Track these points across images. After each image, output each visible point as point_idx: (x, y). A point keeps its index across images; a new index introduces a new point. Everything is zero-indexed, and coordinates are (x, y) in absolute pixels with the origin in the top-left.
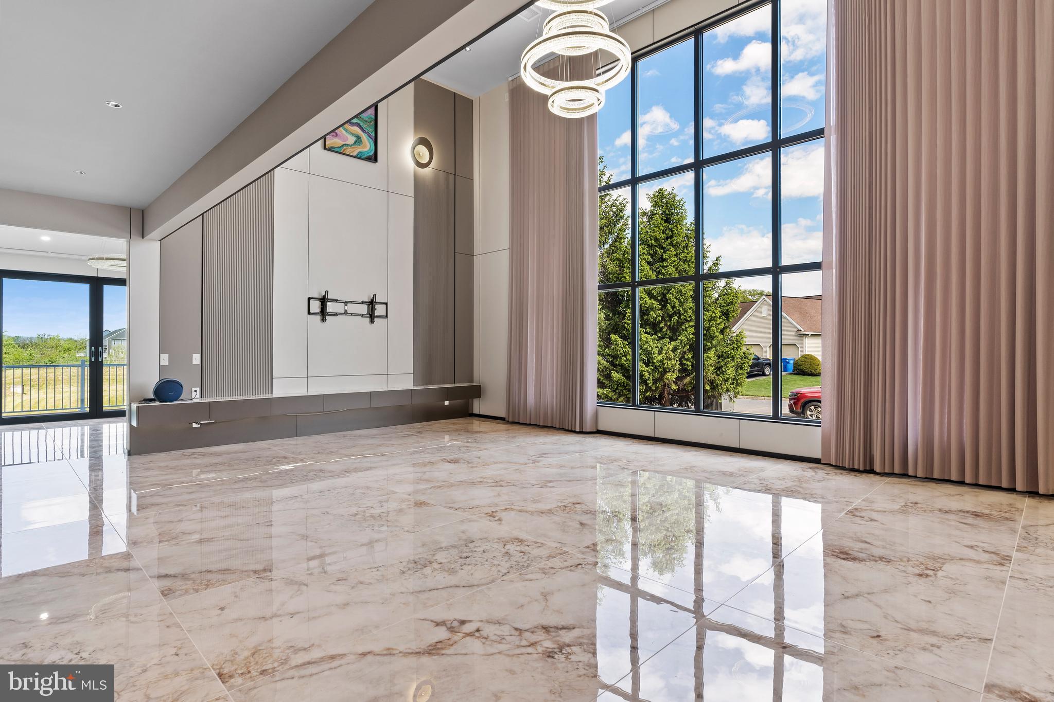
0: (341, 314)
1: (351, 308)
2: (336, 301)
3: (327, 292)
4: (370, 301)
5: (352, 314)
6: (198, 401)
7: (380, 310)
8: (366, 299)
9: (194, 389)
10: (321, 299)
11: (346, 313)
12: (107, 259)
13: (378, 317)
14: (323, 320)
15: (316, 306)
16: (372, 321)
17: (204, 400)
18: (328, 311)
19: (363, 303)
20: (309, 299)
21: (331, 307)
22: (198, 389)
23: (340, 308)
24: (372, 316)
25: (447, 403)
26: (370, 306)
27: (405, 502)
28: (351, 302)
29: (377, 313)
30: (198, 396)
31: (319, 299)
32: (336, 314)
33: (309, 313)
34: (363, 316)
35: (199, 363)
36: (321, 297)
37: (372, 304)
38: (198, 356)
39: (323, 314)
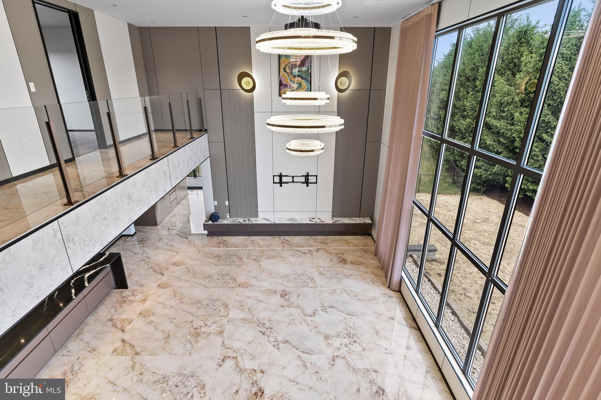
0: (290, 182)
1: (296, 179)
2: (288, 176)
3: (282, 172)
5: (296, 182)
7: (312, 179)
8: (305, 174)
9: (227, 214)
11: (293, 182)
13: (311, 183)
14: (281, 186)
15: (277, 179)
16: (308, 186)
18: (283, 181)
19: (302, 176)
20: (274, 176)
21: (284, 179)
22: (229, 215)
23: (290, 179)
24: (307, 183)
26: (307, 178)
28: (296, 176)
29: (309, 181)
30: (229, 217)
31: (279, 176)
32: (288, 183)
33: (274, 183)
35: (228, 204)
36: (280, 175)
37: (307, 176)
38: (228, 202)
39: (281, 183)
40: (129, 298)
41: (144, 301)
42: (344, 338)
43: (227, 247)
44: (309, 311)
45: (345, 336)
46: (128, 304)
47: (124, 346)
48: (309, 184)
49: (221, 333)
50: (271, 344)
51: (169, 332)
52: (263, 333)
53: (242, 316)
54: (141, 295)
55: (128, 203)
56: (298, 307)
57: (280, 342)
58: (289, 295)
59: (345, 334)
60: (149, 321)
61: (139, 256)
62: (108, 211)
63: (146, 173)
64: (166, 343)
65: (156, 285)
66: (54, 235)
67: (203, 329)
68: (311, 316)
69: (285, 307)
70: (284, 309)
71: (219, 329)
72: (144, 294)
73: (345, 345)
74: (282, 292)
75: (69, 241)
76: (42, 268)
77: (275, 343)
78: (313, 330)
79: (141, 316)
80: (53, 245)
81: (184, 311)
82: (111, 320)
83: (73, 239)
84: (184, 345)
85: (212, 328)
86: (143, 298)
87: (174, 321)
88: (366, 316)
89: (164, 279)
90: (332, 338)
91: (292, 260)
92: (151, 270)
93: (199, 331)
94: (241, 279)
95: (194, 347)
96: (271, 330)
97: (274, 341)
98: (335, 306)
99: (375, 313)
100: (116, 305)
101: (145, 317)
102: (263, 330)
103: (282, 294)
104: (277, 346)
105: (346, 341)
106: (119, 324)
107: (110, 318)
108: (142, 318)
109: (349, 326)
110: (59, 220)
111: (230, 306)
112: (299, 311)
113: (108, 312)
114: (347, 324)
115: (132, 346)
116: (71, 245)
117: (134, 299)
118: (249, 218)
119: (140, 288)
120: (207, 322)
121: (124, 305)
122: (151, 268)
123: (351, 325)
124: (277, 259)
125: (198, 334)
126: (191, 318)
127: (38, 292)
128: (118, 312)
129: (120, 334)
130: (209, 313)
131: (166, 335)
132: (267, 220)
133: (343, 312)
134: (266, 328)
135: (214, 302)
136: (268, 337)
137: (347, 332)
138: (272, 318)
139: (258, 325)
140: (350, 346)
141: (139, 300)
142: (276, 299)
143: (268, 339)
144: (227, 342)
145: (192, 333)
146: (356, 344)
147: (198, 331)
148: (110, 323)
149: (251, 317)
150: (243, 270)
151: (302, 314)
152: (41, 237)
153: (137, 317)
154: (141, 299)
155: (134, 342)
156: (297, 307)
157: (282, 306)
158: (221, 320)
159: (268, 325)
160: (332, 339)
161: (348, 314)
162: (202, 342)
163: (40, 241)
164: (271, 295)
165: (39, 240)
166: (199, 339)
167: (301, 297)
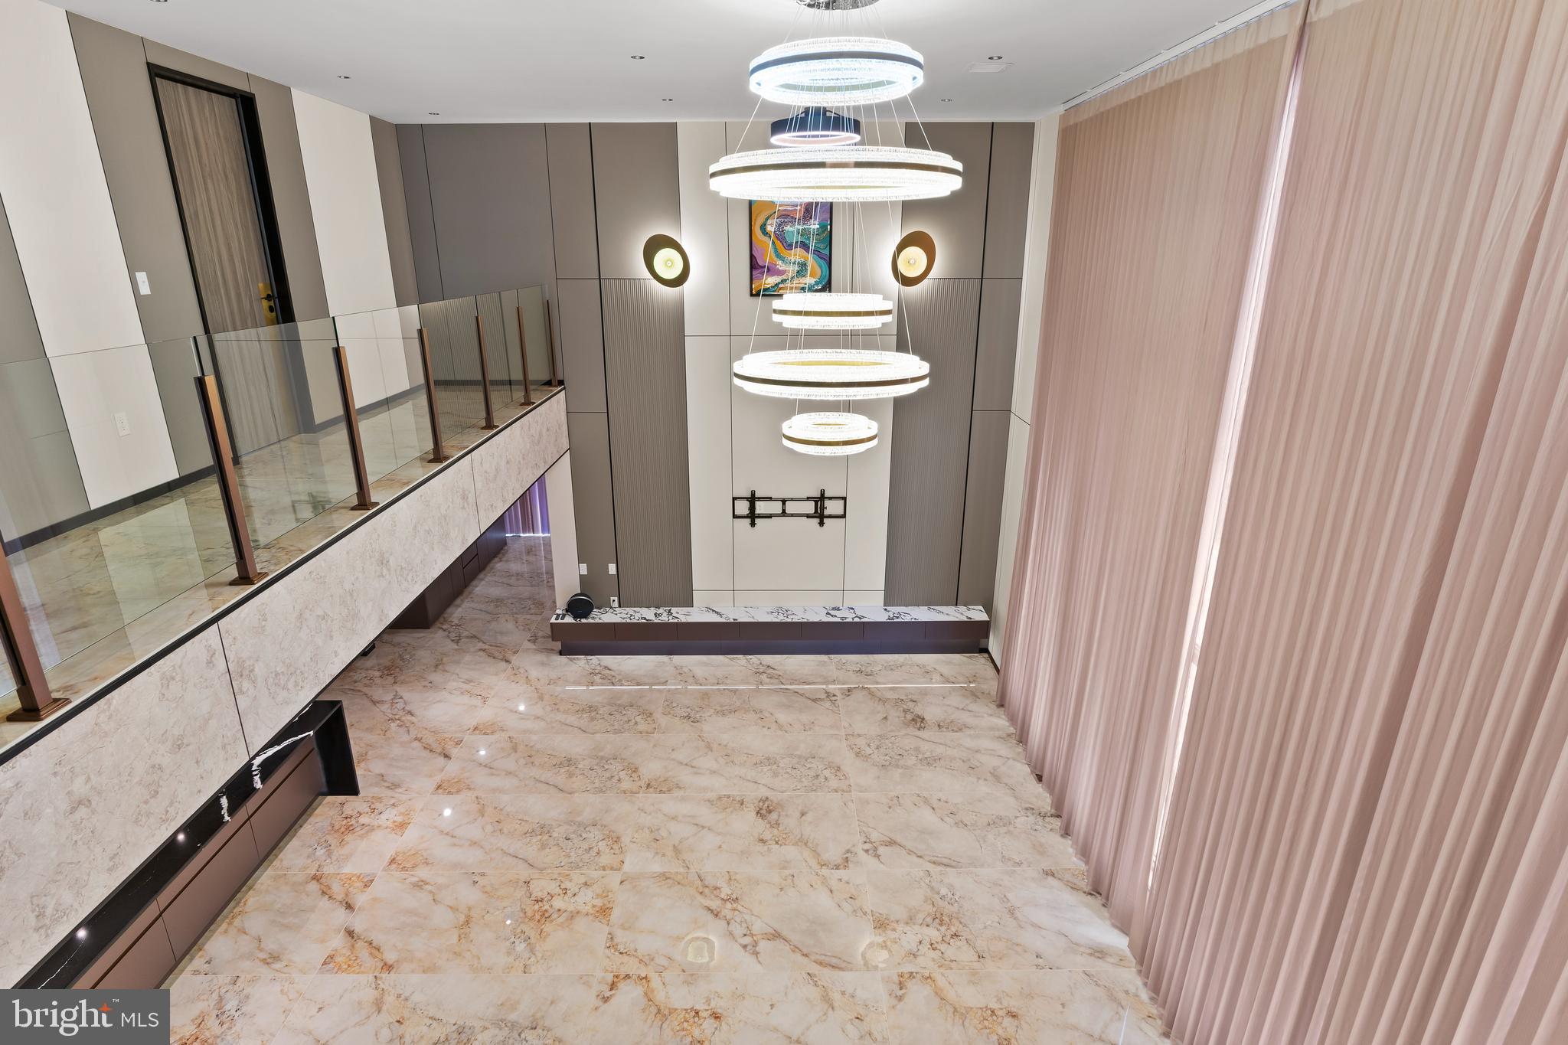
0: (777, 515)
1: (791, 507)
2: (770, 499)
3: (757, 489)
4: (817, 496)
5: (792, 515)
7: (832, 507)
8: (814, 495)
9: (612, 598)
10: (749, 498)
11: (784, 513)
13: (830, 517)
14: (753, 524)
15: (743, 508)
16: (821, 524)
18: (759, 512)
19: (808, 499)
20: (734, 499)
21: (761, 507)
22: (616, 599)
23: (776, 508)
24: (820, 516)
26: (819, 503)
28: (792, 500)
29: (826, 512)
30: (617, 605)
31: (747, 499)
32: (770, 516)
33: (735, 516)
34: (808, 516)
35: (615, 573)
36: (749, 495)
37: (820, 500)
38: (614, 565)
39: (753, 517)
40: (363, 820)
41: (402, 826)
42: (928, 926)
43: (613, 684)
44: (833, 854)
45: (929, 920)
46: (362, 837)
47: (353, 946)
49: (604, 912)
50: (736, 941)
51: (470, 909)
52: (715, 912)
53: (657, 867)
54: (394, 811)
55: (379, 576)
56: (803, 842)
57: (759, 937)
58: (779, 812)
59: (929, 915)
60: (415, 879)
61: (385, 707)
62: (332, 596)
63: (421, 496)
64: (463, 940)
65: (430, 784)
66: (210, 663)
67: (558, 903)
68: (837, 867)
69: (770, 842)
70: (766, 848)
71: (598, 902)
72: (401, 809)
73: (931, 944)
74: (761, 804)
75: (241, 676)
76: (179, 745)
77: (747, 940)
78: (844, 904)
79: (394, 866)
80: (207, 687)
81: (505, 853)
82: (316, 878)
83: (251, 671)
84: (508, 943)
85: (580, 899)
86: (399, 819)
87: (482, 881)
88: (982, 866)
89: (452, 768)
90: (895, 925)
91: (783, 717)
92: (416, 744)
93: (547, 907)
94: (651, 769)
95: (537, 949)
96: (735, 905)
97: (745, 935)
98: (899, 839)
99: (1005, 859)
100: (328, 837)
101: (404, 869)
102: (715, 904)
103: (761, 809)
104: (753, 946)
105: (933, 933)
106: (337, 889)
107: (313, 872)
108: (398, 874)
109: (938, 893)
110: (222, 622)
111: (626, 840)
112: (807, 853)
113: (309, 857)
114: (932, 888)
115: (374, 948)
116: (246, 685)
117: (376, 823)
118: (669, 608)
119: (390, 793)
120: (568, 885)
121: (349, 838)
122: (416, 739)
123: (944, 891)
124: (745, 716)
125: (545, 916)
126: (524, 873)
127: (168, 809)
128: (334, 858)
129: (340, 916)
130: (573, 859)
131: (462, 918)
132: (717, 613)
133: (921, 857)
134: (723, 899)
135: (585, 829)
136: (728, 923)
137: (934, 909)
138: (736, 873)
139: (701, 891)
140: (943, 947)
141: (390, 824)
142: (745, 822)
143: (730, 929)
144: (621, 937)
145: (530, 913)
146: (958, 943)
147: (544, 909)
148: (314, 886)
149: (682, 870)
150: (655, 746)
151: (813, 862)
152: (180, 667)
153: (384, 870)
154: (394, 822)
155: (378, 938)
156: (800, 844)
157: (762, 840)
158: (603, 877)
159: (726, 891)
160: (894, 930)
161: (934, 863)
162: (556, 935)
163: (178, 678)
164: (732, 812)
165: (174, 674)
166: (548, 927)
167: (809, 817)
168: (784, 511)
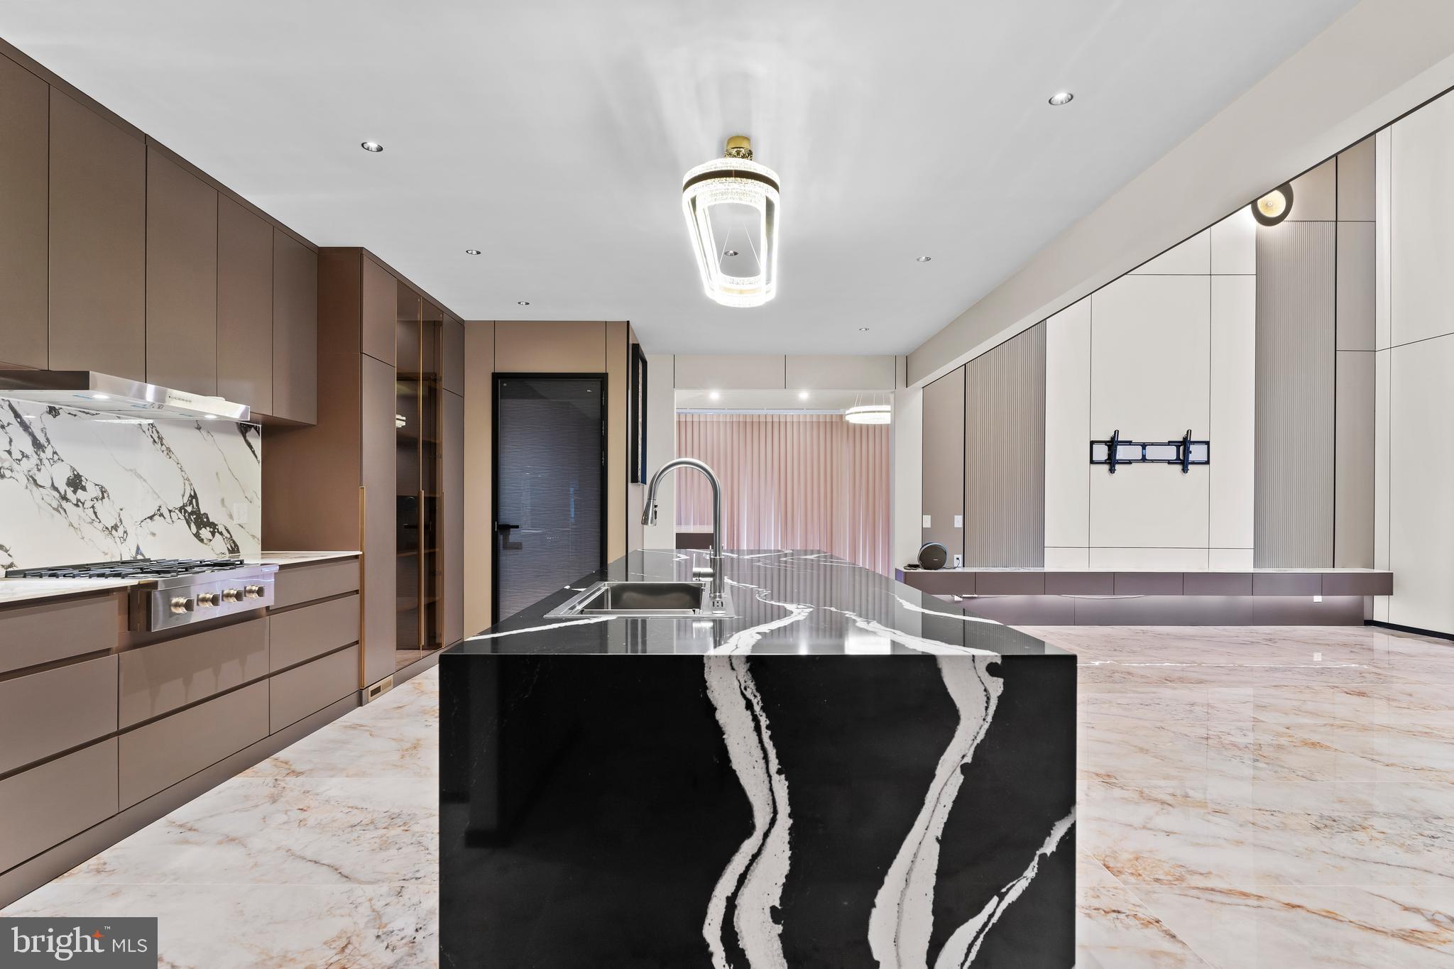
0: (1137, 461)
1: (1151, 453)
2: (1130, 443)
3: (1116, 432)
4: (1181, 440)
5: (1152, 461)
6: (959, 570)
7: (1197, 453)
8: (1175, 439)
9: (956, 556)
10: (1108, 442)
11: (1144, 459)
12: (863, 412)
13: (1193, 463)
14: (1112, 470)
15: (1101, 452)
16: (1185, 470)
17: (967, 570)
18: (1118, 457)
19: (1170, 443)
20: (1092, 443)
21: (1122, 452)
22: (960, 557)
23: (1136, 453)
24: (1184, 463)
25: (1318, 599)
26: (1182, 448)
27: (1284, 737)
28: (1152, 444)
29: (1192, 458)
30: (961, 565)
31: (1105, 442)
32: (1129, 462)
33: (1092, 462)
34: (1170, 462)
35: (961, 525)
36: (1108, 439)
37: (1184, 444)
38: (961, 517)
39: (1112, 462)
48: (1190, 467)
168: (1144, 456)
